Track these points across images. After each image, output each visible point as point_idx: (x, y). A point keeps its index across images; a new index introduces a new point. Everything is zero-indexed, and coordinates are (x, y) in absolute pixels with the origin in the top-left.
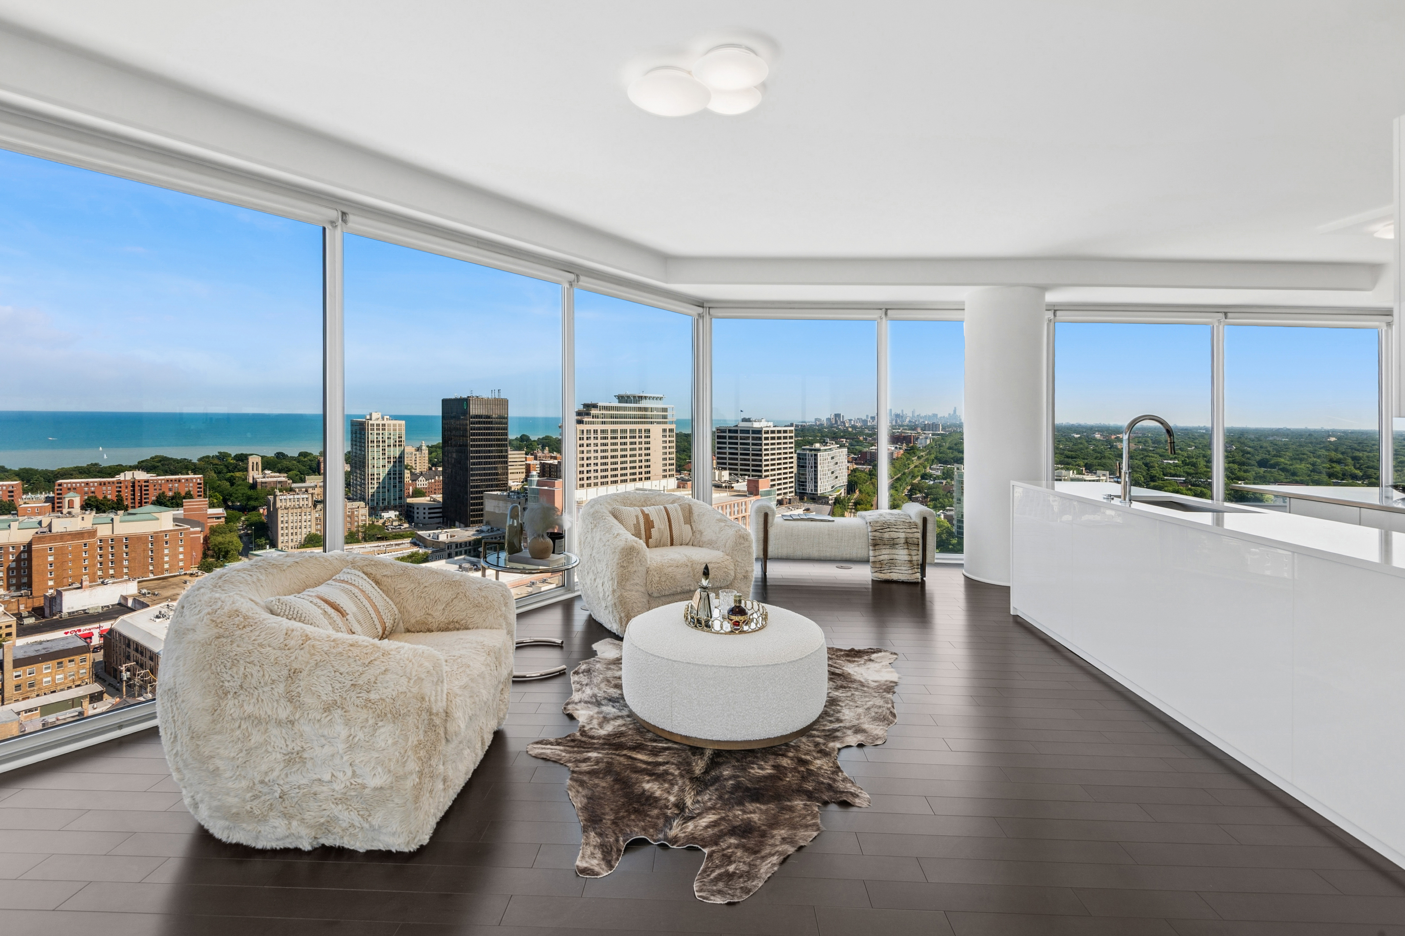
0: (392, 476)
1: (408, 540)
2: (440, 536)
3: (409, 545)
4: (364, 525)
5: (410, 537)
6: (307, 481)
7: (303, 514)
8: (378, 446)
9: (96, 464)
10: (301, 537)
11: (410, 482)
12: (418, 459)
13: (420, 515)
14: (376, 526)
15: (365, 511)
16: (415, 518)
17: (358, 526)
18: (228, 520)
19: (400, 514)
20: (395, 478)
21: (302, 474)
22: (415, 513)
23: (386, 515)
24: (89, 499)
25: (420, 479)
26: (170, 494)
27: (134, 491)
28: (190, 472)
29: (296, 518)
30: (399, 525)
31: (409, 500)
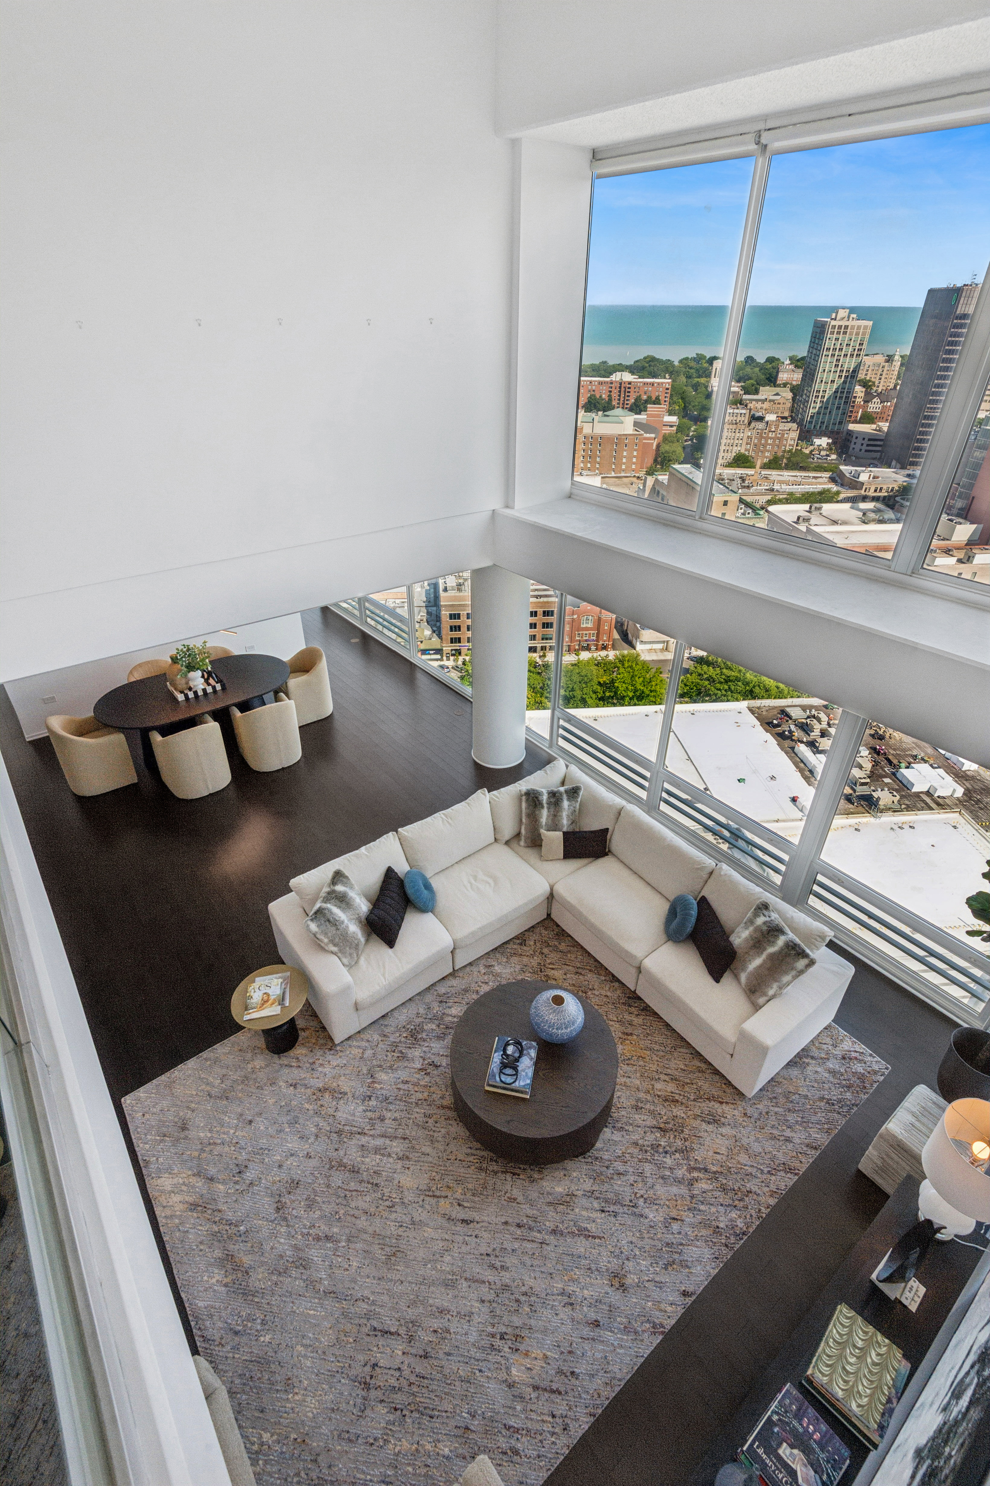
0: (839, 395)
1: (827, 475)
2: (862, 475)
3: (826, 480)
4: (790, 451)
5: (831, 471)
6: (761, 393)
7: (737, 431)
8: (833, 355)
9: (605, 363)
10: (730, 456)
11: (862, 403)
12: (884, 373)
13: (856, 447)
14: (802, 453)
15: (795, 435)
16: (851, 449)
17: (784, 451)
18: (680, 429)
19: (834, 443)
20: (841, 398)
21: (758, 384)
22: (853, 443)
23: (817, 441)
24: (590, 397)
25: (875, 400)
26: (645, 397)
27: (620, 392)
28: (667, 376)
29: (730, 434)
30: (827, 455)
31: (852, 427)
